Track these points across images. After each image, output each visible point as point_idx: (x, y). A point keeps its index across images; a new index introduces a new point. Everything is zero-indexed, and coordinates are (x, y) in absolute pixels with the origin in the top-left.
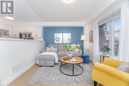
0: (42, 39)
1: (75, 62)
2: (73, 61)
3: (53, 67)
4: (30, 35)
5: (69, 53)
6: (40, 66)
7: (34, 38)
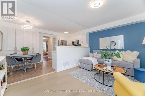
0: (88, 45)
1: (109, 71)
2: (107, 69)
3: (90, 71)
4: (78, 42)
5: (105, 60)
6: (81, 68)
7: (82, 45)
